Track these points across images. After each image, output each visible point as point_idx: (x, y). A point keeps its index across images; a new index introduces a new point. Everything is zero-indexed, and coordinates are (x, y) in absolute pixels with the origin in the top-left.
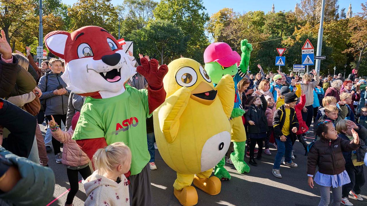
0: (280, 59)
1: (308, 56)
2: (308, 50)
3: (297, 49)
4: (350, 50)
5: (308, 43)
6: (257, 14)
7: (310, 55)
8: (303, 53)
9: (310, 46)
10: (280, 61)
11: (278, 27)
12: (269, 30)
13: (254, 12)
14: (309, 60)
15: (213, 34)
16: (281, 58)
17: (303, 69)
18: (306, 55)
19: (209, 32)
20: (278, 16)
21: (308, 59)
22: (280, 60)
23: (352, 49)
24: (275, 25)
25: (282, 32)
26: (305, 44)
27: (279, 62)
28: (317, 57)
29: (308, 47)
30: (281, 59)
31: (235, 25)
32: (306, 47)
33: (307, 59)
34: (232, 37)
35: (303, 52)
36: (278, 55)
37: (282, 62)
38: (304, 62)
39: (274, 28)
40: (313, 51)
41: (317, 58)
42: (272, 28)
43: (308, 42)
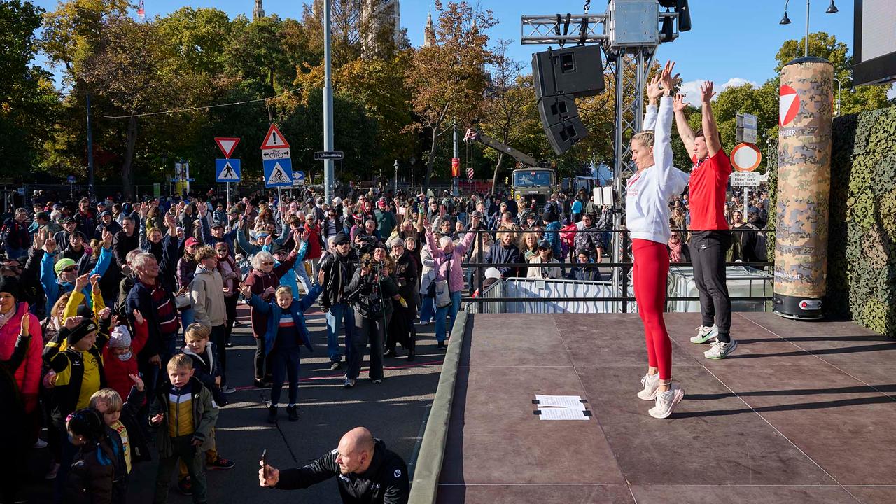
0: (226, 166)
1: (278, 165)
2: (277, 150)
3: (299, 124)
4: (414, 126)
5: (274, 134)
6: (208, 18)
7: (281, 161)
8: (264, 158)
9: (280, 142)
10: (229, 171)
11: (258, 60)
12: (236, 66)
13: (199, 10)
14: (281, 174)
15: (70, 64)
16: (228, 163)
17: (300, 181)
18: (273, 162)
19: (55, 57)
20: (256, 32)
21: (279, 171)
22: (228, 168)
23: (418, 124)
24: (249, 55)
25: (272, 73)
26: (269, 137)
27: (224, 172)
28: (326, 153)
29: (275, 143)
30: (230, 165)
31: (121, 52)
32: (270, 142)
33: (275, 171)
34: (115, 86)
35: (265, 155)
36: (221, 154)
37: (233, 172)
38: (270, 179)
39: (250, 63)
40: (287, 153)
41: (325, 155)
42: (245, 61)
43: (274, 131)
